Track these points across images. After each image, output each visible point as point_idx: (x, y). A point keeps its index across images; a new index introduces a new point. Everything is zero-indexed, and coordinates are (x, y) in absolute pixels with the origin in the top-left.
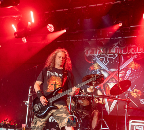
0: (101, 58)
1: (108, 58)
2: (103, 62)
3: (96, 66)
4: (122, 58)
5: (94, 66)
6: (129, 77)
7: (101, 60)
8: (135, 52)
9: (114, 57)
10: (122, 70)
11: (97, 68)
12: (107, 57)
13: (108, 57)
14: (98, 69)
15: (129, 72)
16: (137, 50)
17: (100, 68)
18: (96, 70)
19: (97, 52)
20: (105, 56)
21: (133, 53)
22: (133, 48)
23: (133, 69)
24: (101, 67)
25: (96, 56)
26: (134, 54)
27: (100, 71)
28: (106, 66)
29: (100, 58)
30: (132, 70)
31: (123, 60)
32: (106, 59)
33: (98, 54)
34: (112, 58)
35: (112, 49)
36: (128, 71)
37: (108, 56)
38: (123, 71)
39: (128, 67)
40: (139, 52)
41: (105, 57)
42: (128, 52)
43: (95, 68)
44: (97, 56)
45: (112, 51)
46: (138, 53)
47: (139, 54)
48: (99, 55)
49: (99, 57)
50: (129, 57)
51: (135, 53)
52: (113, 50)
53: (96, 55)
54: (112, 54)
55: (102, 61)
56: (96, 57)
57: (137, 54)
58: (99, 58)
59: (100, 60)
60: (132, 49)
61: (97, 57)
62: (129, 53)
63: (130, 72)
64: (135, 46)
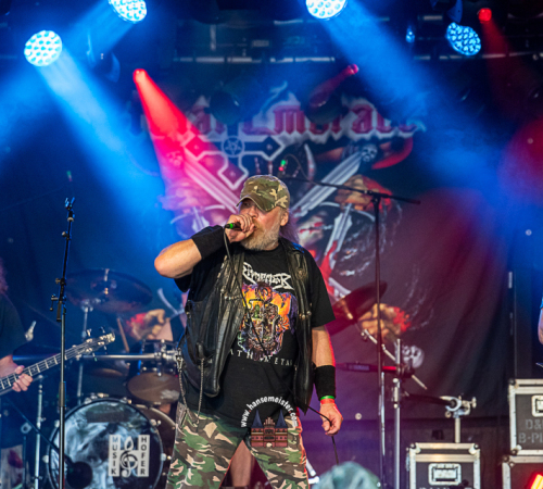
0: (206, 156)
1: (240, 156)
2: (220, 173)
3: (187, 193)
4: (310, 157)
5: (179, 194)
6: (344, 246)
7: (209, 162)
8: (367, 132)
9: (269, 153)
10: (311, 213)
11: (190, 200)
12: (238, 152)
13: (244, 153)
14: (198, 208)
15: (341, 225)
16: (374, 123)
17: (207, 201)
18: (187, 212)
19: (189, 126)
20: (226, 144)
21: (356, 137)
22: (357, 111)
23: (359, 209)
24: (209, 197)
25: (184, 144)
26: (362, 142)
27: (207, 215)
28: (235, 192)
29: (204, 153)
30: (354, 215)
31: (312, 166)
32: (233, 162)
33: (191, 136)
34: (260, 158)
35: (256, 112)
36: (338, 221)
37: (240, 144)
38: (318, 220)
39: (338, 198)
40: (382, 131)
41: (228, 152)
42: (336, 131)
43: (181, 204)
44: (190, 146)
45: (257, 123)
46: (381, 136)
47: (385, 140)
48: (196, 141)
49: (196, 147)
50: (337, 152)
51: (367, 136)
52: (265, 118)
53: (180, 137)
54: (261, 139)
55: (213, 171)
56: (182, 150)
57: (374, 140)
58: (196, 154)
59: (202, 163)
60: (353, 118)
61: (187, 152)
62: (337, 136)
63: (349, 223)
64: (362, 102)
